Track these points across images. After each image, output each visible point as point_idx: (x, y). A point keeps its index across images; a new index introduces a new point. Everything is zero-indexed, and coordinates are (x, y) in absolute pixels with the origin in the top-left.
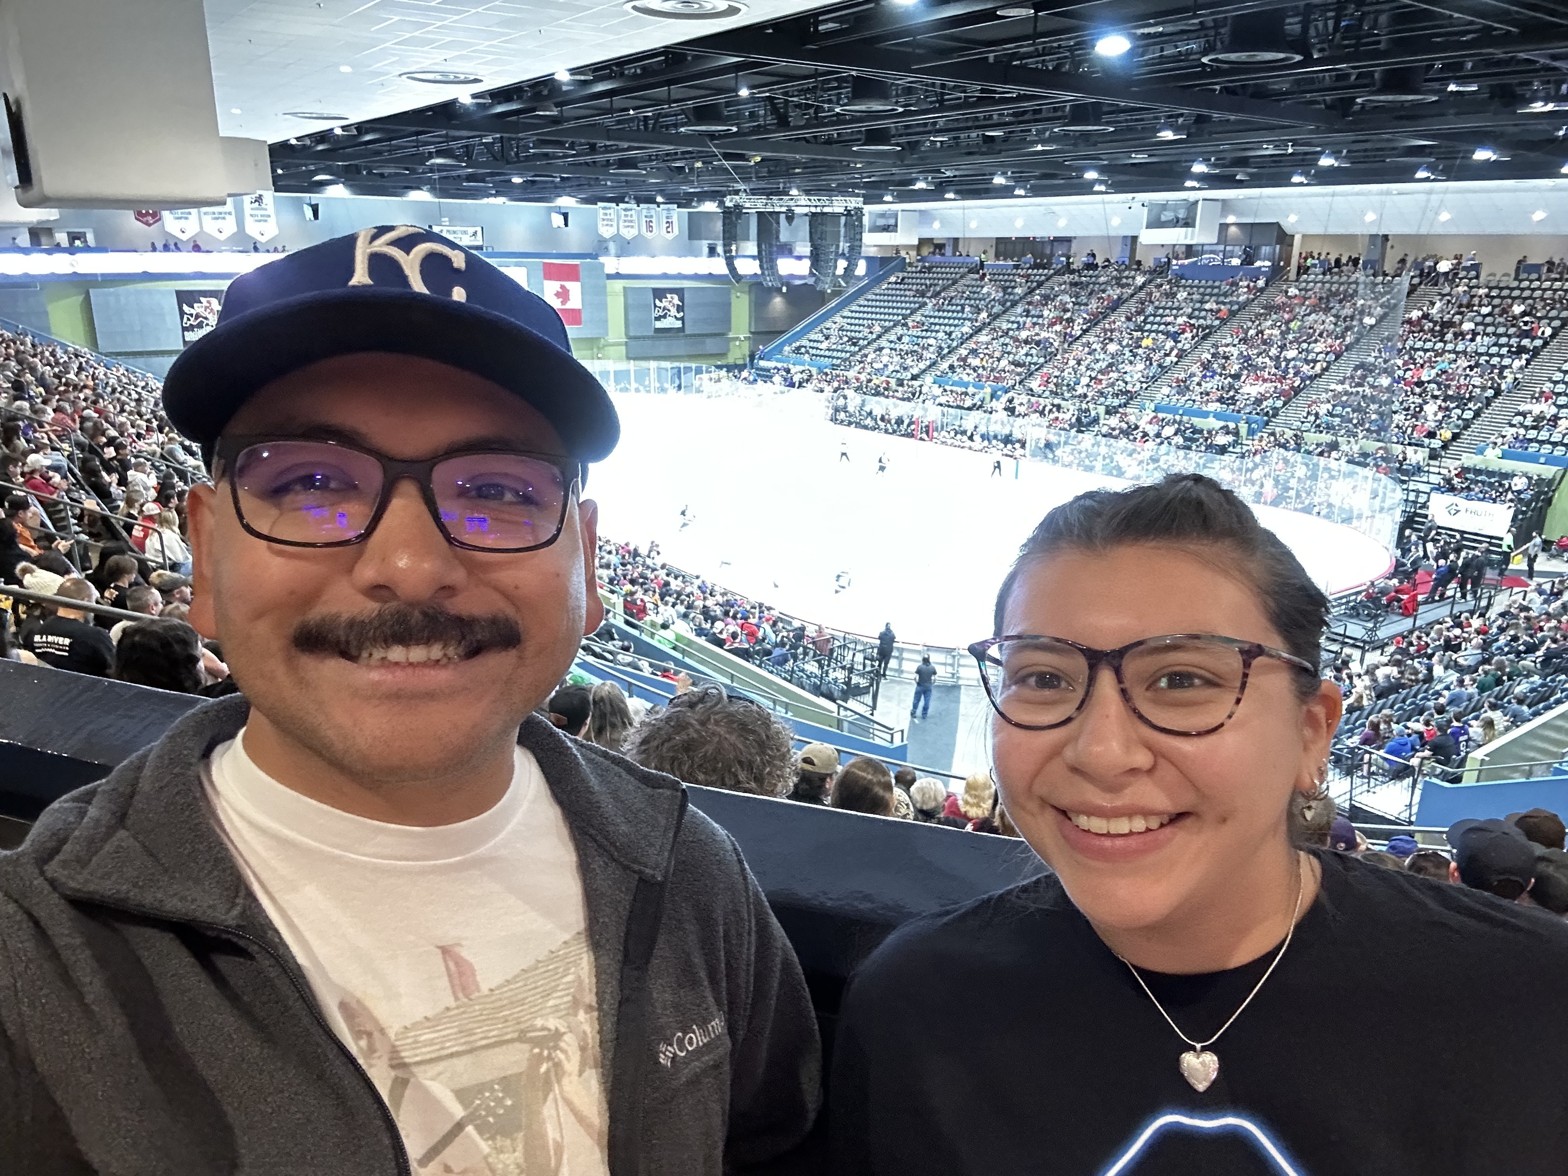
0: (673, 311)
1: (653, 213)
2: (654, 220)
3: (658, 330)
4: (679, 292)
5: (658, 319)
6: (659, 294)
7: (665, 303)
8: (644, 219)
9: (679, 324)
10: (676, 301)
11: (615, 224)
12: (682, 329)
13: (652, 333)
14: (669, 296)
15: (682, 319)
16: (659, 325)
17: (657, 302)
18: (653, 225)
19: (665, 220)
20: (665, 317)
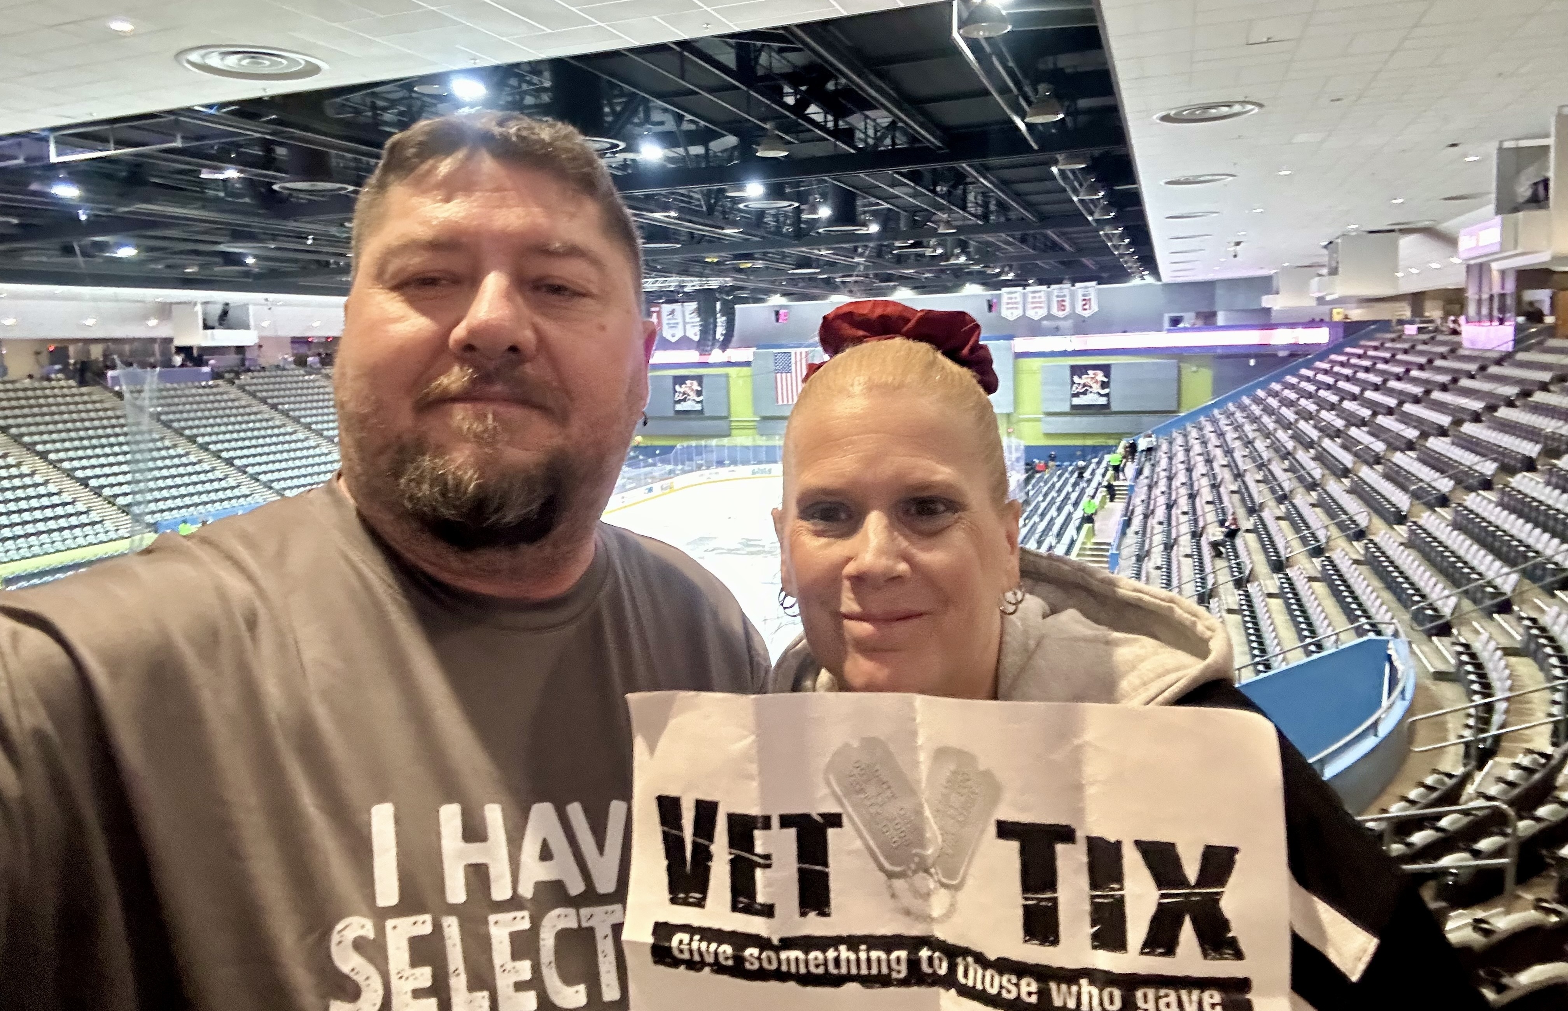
0: (1096, 388)
1: (1066, 292)
2: (1067, 299)
3: (1074, 407)
4: (1106, 369)
5: (1076, 395)
6: (1078, 371)
7: (1085, 379)
8: (1055, 299)
9: (1103, 401)
10: (1100, 376)
11: (1020, 306)
12: (1106, 406)
13: (1066, 408)
14: (1091, 372)
15: (1107, 395)
16: (1076, 401)
17: (1076, 379)
18: (1067, 304)
19: (1081, 298)
20: (1084, 393)
